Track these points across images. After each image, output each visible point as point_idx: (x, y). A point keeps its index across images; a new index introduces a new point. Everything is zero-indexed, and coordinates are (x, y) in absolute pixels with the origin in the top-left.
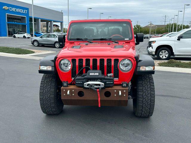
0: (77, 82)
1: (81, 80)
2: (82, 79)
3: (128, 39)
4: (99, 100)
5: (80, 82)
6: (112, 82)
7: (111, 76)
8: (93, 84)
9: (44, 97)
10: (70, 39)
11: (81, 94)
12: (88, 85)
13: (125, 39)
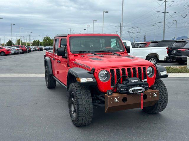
0: (121, 90)
1: (125, 88)
2: (125, 86)
3: (122, 51)
4: (142, 103)
5: (124, 89)
6: (148, 87)
7: (146, 82)
8: (137, 89)
9: (84, 108)
10: (73, 52)
11: (125, 100)
12: (133, 91)
13: (120, 51)
